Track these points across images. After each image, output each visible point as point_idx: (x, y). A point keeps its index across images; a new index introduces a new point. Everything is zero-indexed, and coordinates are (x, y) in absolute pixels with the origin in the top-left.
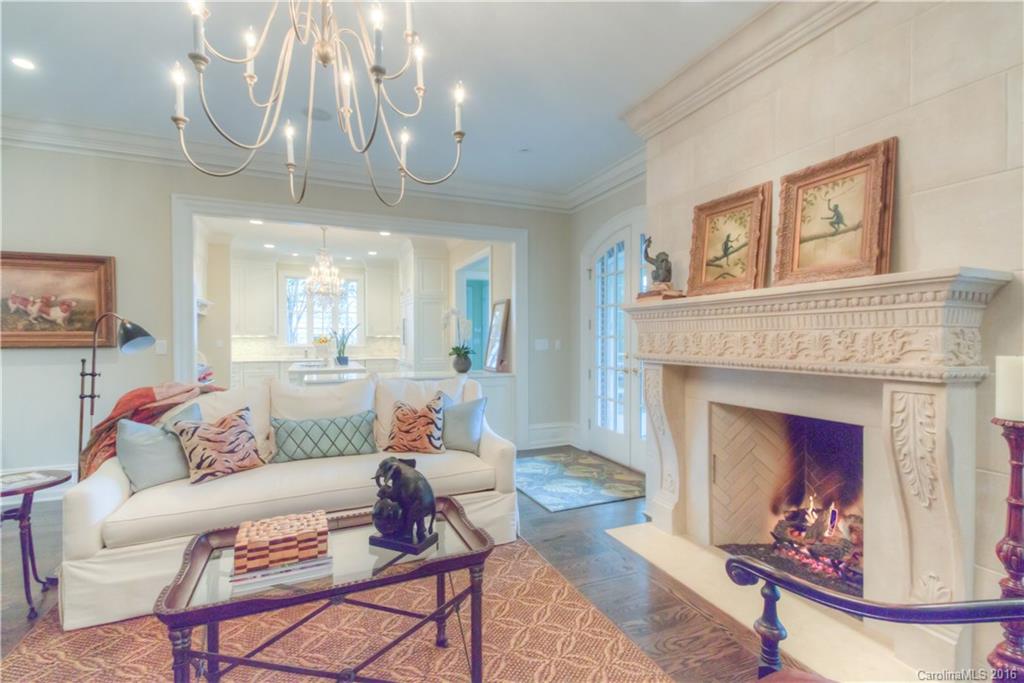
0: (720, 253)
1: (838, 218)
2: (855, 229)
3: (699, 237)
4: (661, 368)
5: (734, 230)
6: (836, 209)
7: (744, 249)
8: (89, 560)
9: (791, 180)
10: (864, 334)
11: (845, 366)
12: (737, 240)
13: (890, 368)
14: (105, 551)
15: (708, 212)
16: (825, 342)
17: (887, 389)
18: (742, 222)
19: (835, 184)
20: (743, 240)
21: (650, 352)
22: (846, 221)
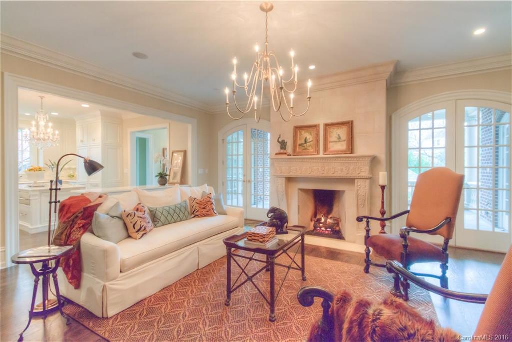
0: (304, 142)
1: (340, 138)
2: (345, 141)
3: (295, 136)
4: (284, 179)
5: (308, 136)
6: (339, 135)
7: (312, 142)
8: (117, 280)
9: (327, 125)
10: (351, 168)
11: (347, 175)
12: (310, 139)
13: (358, 175)
14: (122, 274)
15: (298, 129)
16: (342, 170)
17: (356, 181)
18: (311, 134)
19: (338, 128)
20: (311, 139)
21: (281, 173)
22: (342, 138)
